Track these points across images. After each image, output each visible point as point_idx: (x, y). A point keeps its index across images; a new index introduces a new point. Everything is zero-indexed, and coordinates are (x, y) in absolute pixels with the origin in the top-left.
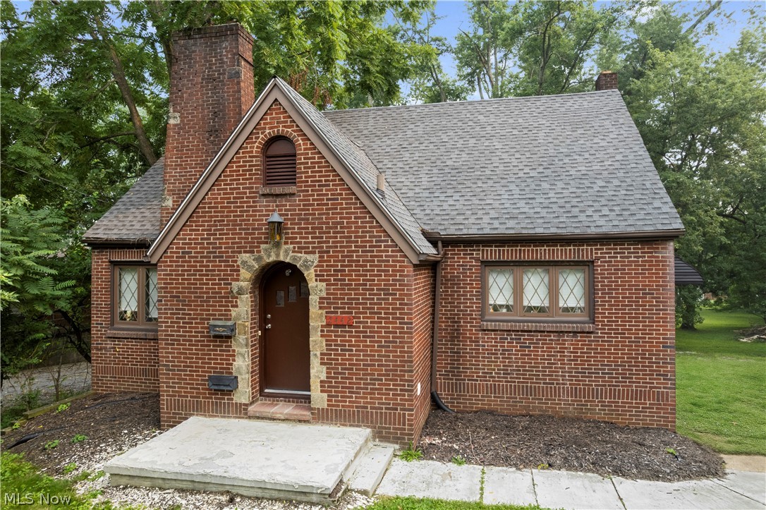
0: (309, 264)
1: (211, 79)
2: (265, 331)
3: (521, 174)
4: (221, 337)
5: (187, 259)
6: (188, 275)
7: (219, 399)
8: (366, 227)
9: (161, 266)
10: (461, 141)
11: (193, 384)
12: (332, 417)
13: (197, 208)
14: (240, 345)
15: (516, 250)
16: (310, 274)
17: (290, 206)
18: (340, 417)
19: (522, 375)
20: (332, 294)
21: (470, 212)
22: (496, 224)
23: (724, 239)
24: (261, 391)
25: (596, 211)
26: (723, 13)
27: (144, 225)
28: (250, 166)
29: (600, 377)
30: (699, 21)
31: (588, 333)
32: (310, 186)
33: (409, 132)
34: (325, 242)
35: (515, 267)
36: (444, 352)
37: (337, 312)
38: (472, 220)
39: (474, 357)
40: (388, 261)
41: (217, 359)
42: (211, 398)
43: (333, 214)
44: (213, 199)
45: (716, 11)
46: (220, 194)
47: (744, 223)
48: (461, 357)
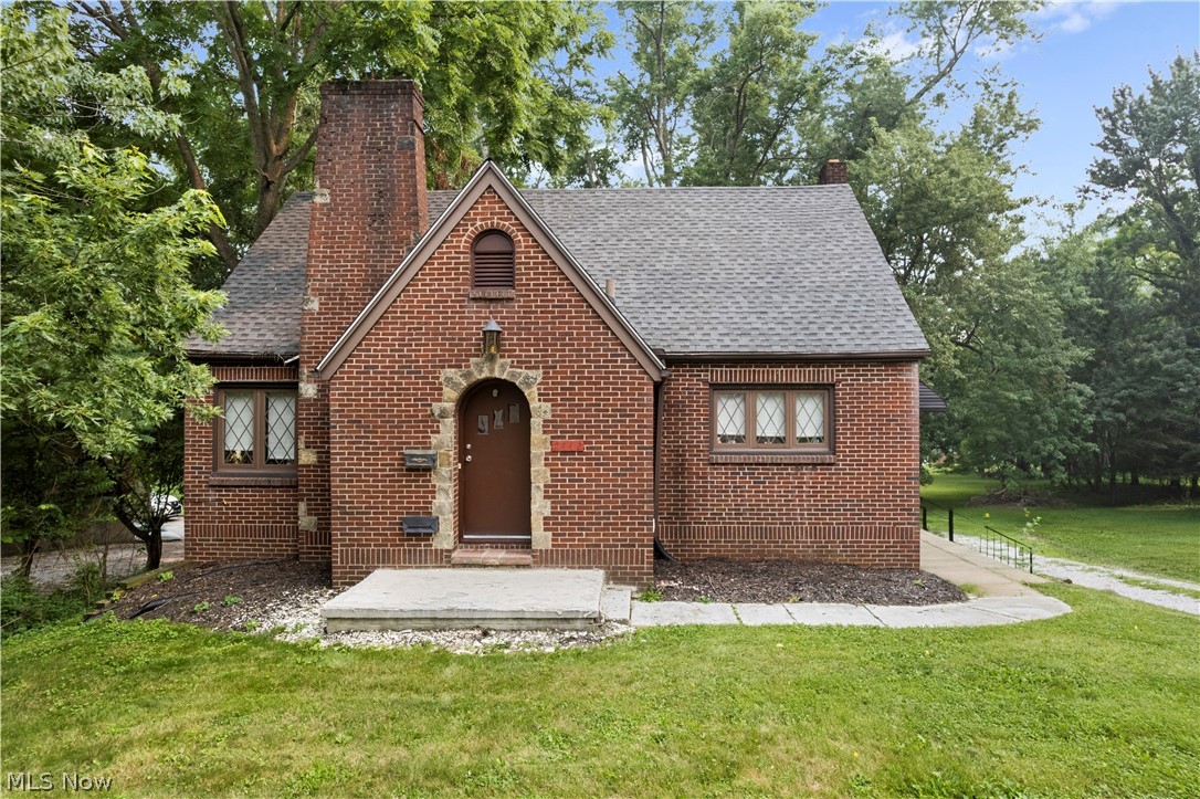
0: (531, 382)
1: (374, 148)
2: (465, 463)
3: (747, 284)
4: (417, 469)
5: (371, 374)
6: (372, 395)
7: (414, 545)
8: (599, 339)
9: (335, 384)
10: (669, 240)
11: (378, 529)
12: (557, 559)
13: (386, 312)
14: (443, 479)
15: (750, 371)
16: (532, 394)
17: (507, 312)
18: (568, 559)
19: (756, 514)
20: (559, 416)
21: (694, 327)
22: (727, 340)
23: (958, 373)
24: (460, 537)
25: (836, 328)
26: (954, 84)
27: (264, 335)
28: (456, 264)
29: (842, 515)
30: (926, 89)
31: (829, 464)
32: (532, 290)
33: (601, 225)
34: (550, 356)
35: (747, 392)
36: (666, 491)
37: (565, 437)
38: (698, 336)
39: (701, 496)
40: (626, 378)
41: (411, 497)
42: (403, 545)
43: (560, 323)
44: (408, 302)
45: (945, 80)
46: (416, 297)
47: (980, 353)
48: (686, 496)
